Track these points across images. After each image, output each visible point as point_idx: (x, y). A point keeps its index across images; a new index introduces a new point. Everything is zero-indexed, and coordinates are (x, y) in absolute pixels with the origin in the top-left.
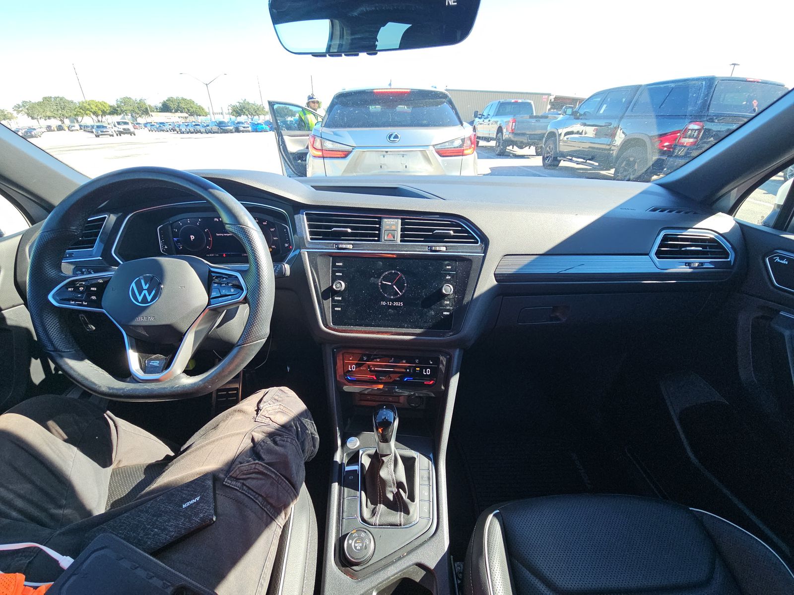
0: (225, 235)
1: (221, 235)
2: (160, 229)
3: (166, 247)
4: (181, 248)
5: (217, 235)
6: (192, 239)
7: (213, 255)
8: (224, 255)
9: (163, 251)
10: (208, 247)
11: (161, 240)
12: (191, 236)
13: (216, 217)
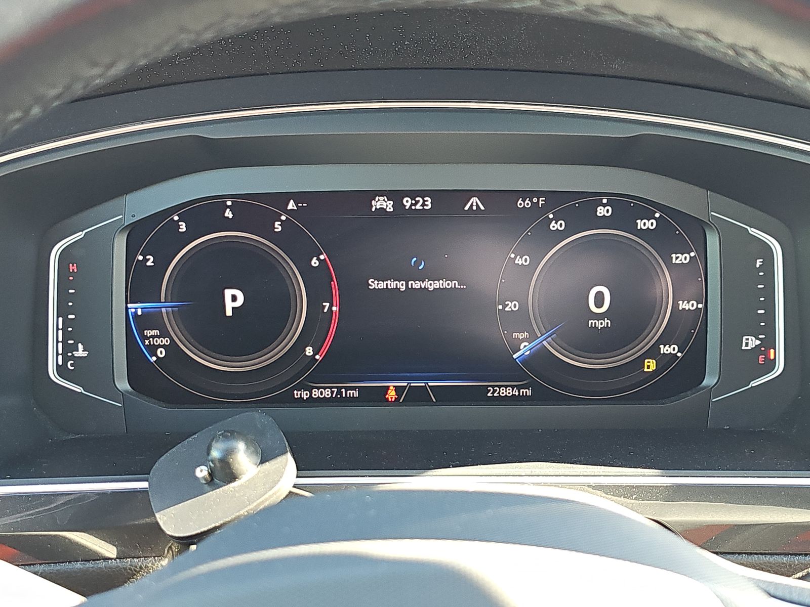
0: (417, 285)
1: (392, 284)
2: (64, 257)
3: (81, 352)
4: (161, 353)
5: (374, 284)
6: (229, 306)
7: (327, 393)
8: (392, 394)
9: (62, 371)
10: (309, 351)
11: (61, 312)
12: (228, 293)
13: (381, 193)
